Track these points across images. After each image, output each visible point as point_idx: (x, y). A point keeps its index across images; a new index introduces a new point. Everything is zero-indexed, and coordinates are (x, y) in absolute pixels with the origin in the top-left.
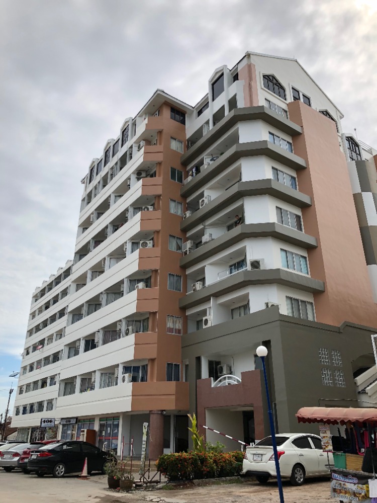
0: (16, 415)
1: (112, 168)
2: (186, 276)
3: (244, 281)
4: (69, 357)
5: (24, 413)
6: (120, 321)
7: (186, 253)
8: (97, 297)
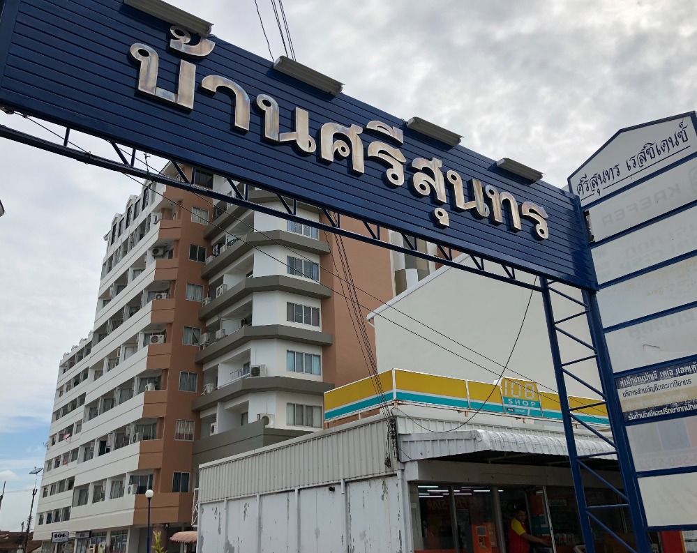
0: (39, 524)
1: (132, 234)
2: (202, 374)
3: (242, 390)
4: (85, 460)
5: (48, 522)
6: (129, 425)
7: (202, 347)
8: (111, 393)
